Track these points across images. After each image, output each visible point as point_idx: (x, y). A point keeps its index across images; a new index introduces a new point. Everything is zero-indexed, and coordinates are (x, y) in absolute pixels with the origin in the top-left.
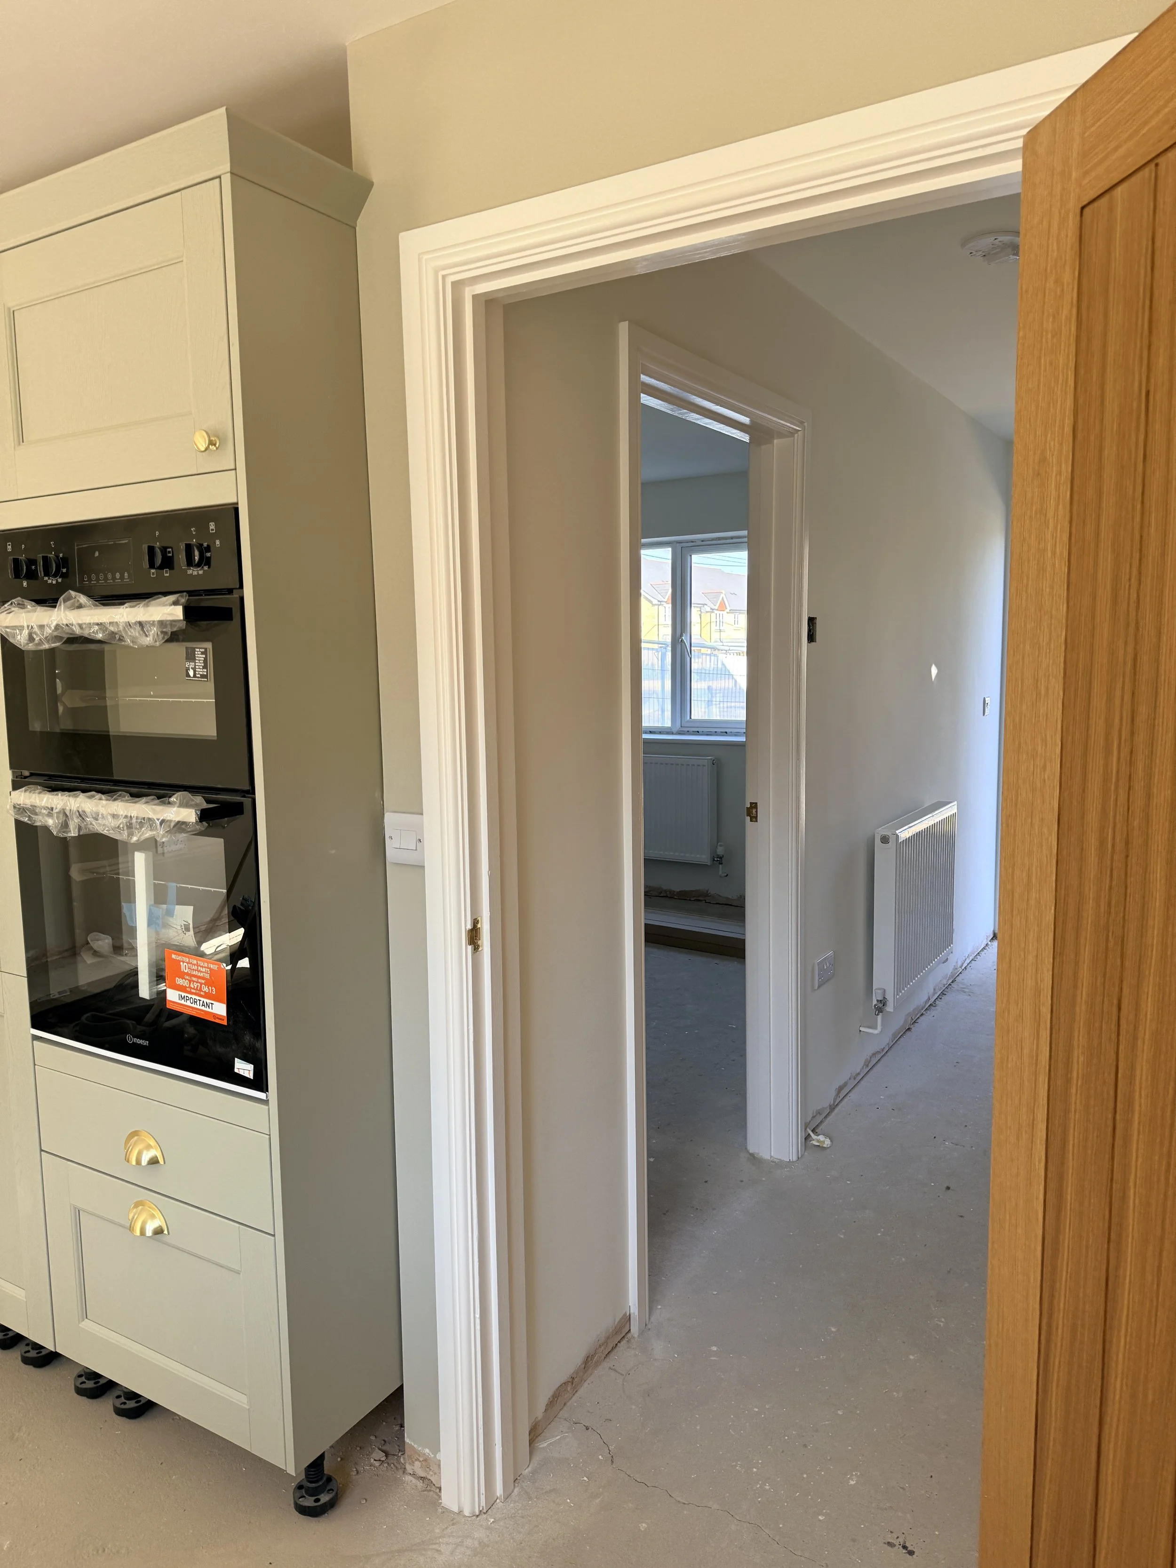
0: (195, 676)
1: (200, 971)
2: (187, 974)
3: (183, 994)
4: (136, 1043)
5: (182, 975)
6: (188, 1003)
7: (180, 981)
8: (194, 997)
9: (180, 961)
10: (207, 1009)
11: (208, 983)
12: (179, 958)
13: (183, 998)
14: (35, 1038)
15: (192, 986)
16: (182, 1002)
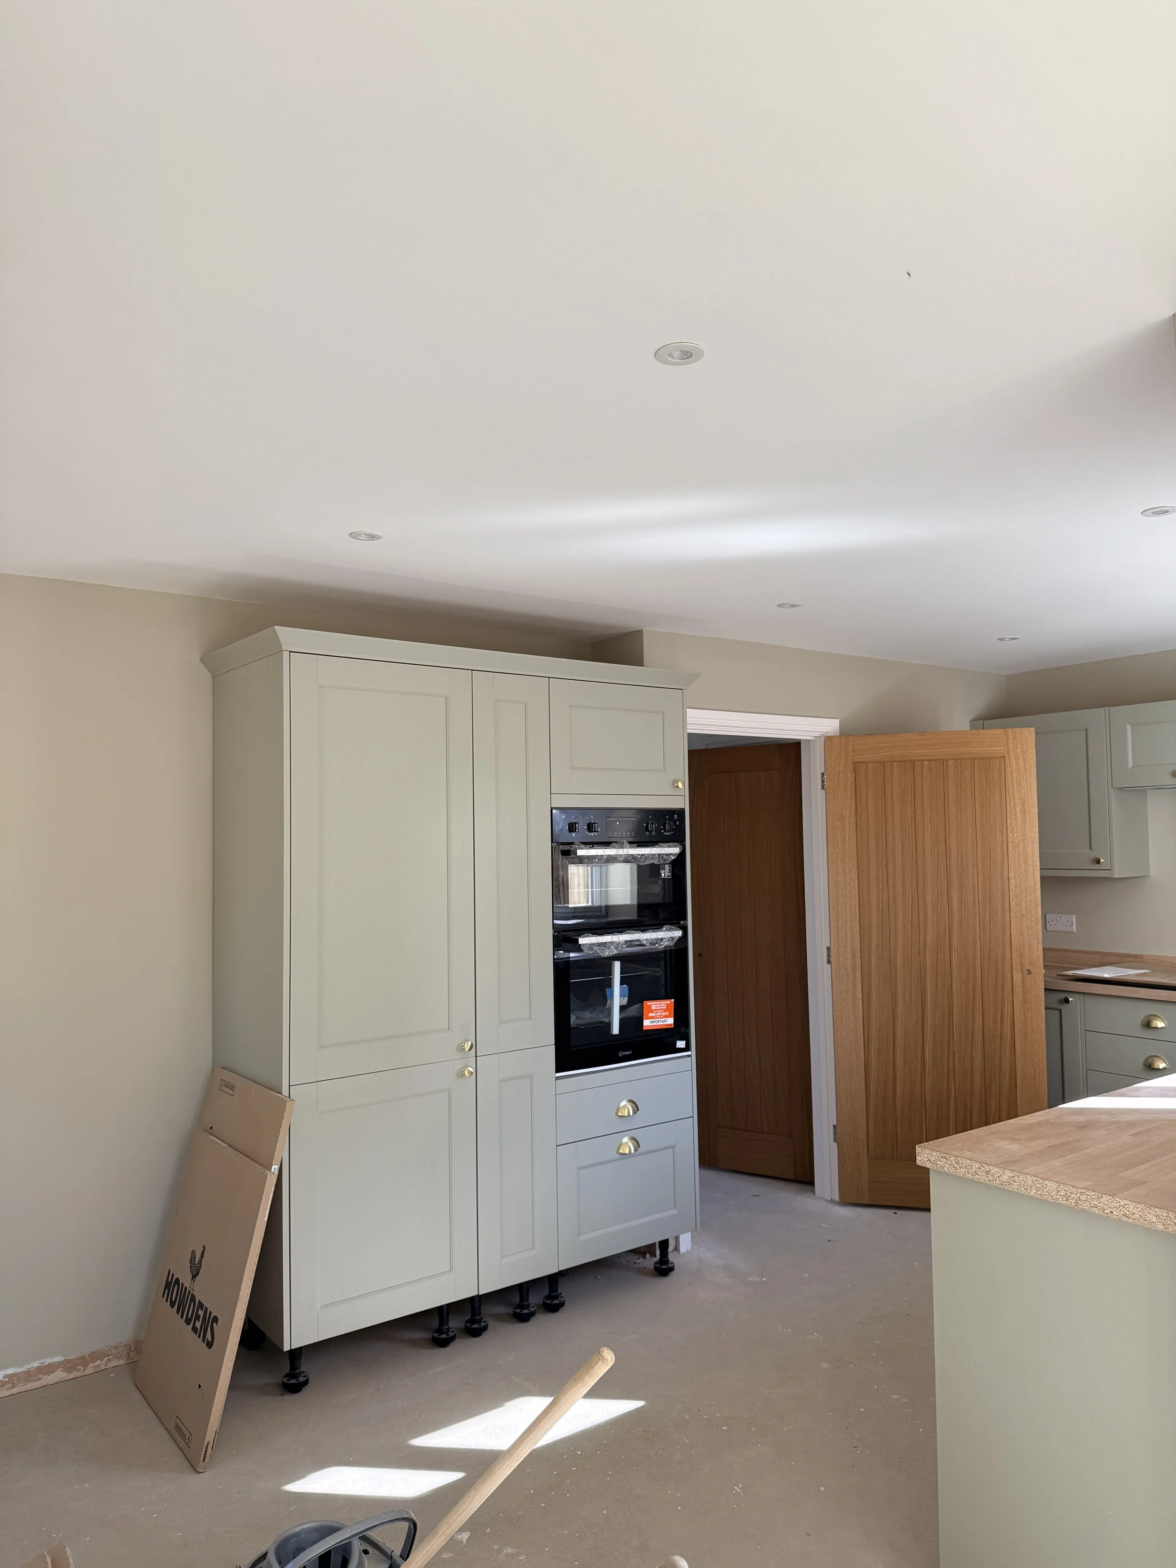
0: (665, 876)
1: (661, 1007)
2: (655, 1010)
3: (652, 1020)
4: (625, 1055)
5: (652, 1011)
6: (655, 1024)
7: (651, 1015)
8: (658, 1020)
9: (651, 1005)
10: (664, 1023)
11: (665, 1011)
12: (651, 1003)
13: (651, 1022)
14: (557, 1078)
15: (657, 1015)
16: (652, 1024)
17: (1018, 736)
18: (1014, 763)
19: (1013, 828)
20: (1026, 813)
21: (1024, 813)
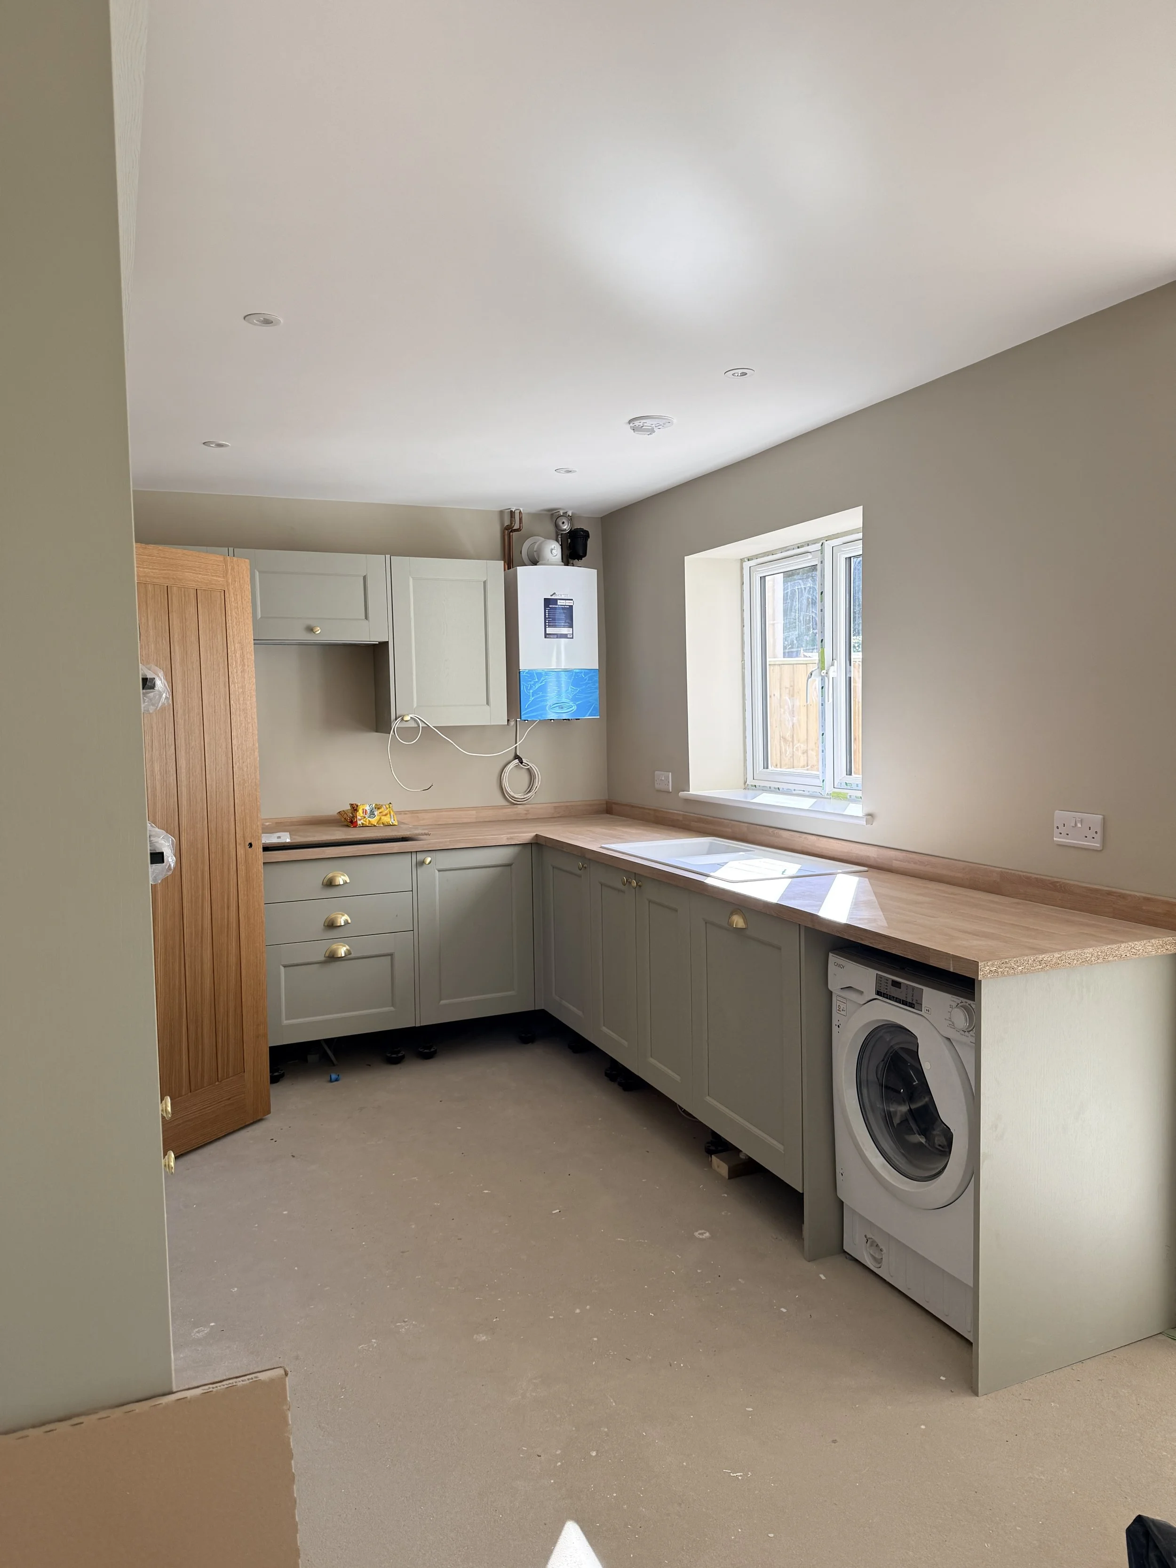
17: (235, 567)
18: (233, 599)
19: (234, 678)
20: (245, 661)
21: (243, 660)
